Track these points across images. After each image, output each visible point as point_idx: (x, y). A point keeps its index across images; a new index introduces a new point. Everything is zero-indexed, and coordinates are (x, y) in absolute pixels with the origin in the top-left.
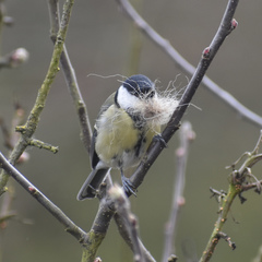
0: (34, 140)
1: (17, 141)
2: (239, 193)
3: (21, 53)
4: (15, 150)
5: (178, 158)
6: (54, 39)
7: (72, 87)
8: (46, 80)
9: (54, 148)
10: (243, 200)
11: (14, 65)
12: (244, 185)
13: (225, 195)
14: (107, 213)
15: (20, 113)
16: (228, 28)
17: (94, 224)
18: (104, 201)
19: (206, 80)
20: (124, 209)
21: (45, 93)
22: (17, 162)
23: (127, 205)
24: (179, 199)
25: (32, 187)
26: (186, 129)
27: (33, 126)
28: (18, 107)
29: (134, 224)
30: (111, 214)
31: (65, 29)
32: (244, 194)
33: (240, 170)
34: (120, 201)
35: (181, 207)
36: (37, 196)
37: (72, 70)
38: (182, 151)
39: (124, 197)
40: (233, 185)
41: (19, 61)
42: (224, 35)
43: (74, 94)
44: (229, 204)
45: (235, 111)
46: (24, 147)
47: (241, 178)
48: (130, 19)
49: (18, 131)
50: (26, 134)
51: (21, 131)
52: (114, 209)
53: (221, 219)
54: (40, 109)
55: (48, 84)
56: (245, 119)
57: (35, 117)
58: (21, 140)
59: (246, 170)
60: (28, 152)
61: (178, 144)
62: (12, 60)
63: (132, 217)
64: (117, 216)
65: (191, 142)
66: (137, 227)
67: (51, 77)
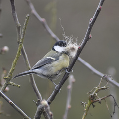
0: (11, 83)
1: (4, 83)
2: (92, 103)
3: (6, 48)
4: (3, 86)
5: (68, 89)
6: (19, 42)
7: (26, 61)
8: (16, 59)
9: (19, 86)
10: (94, 106)
11: (3, 53)
12: (94, 100)
13: (87, 104)
14: (40, 111)
15: (5, 72)
16: (88, 38)
17: (35, 116)
18: (39, 107)
19: (80, 59)
20: (47, 110)
21: (15, 64)
22: (4, 91)
23: (49, 108)
24: (69, 106)
25: (10, 101)
26: (72, 78)
27: (11, 77)
28: (4, 69)
29: (51, 115)
30: (42, 112)
31: (23, 38)
32: (94, 104)
33: (93, 94)
34: (46, 106)
35: (70, 109)
36: (12, 105)
37: (26, 55)
38: (70, 87)
39: (47, 104)
40: (90, 100)
41: (5, 51)
42: (86, 41)
43: (27, 64)
44: (88, 107)
45: (91, 70)
46: (7, 85)
47: (93, 97)
48: (49, 34)
50: (8, 80)
51: (6, 79)
52: (43, 110)
53: (85, 114)
54: (13, 70)
55: (17, 60)
56: (95, 74)
57: (11, 73)
58: (6, 82)
59: (95, 94)
60: (9, 87)
61: (68, 84)
62: (2, 51)
63: (50, 113)
64: (44, 112)
65: (73, 83)
66: (52, 117)
67: (18, 58)
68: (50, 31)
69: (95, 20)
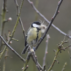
0: (13, 39)
1: (9, 39)
2: (60, 51)
3: (10, 19)
4: (9, 41)
5: (46, 43)
7: (22, 26)
8: (16, 25)
9: (17, 40)
10: (61, 52)
11: (9, 21)
12: (61, 49)
13: (57, 51)
14: (30, 55)
15: (9, 32)
16: (57, 13)
17: (27, 58)
18: (29, 52)
19: (53, 25)
20: (34, 54)
21: (16, 28)
22: (9, 44)
23: (35, 53)
24: (46, 52)
25: (12, 49)
26: (48, 36)
27: (13, 35)
28: (9, 31)
29: (36, 58)
30: (31, 55)
31: (20, 13)
32: (61, 51)
33: (60, 45)
34: (33, 52)
35: (47, 54)
36: (14, 51)
37: (22, 22)
38: (47, 41)
39: (34, 51)
40: (58, 49)
41: (10, 20)
42: (56, 14)
43: (22, 28)
44: (58, 53)
45: (59, 32)
46: (11, 40)
47: (60, 47)
48: (35, 11)
49: (9, 36)
50: (11, 37)
51: (10, 36)
52: (31, 54)
53: (56, 57)
54: (14, 31)
55: (16, 26)
56: (62, 34)
57: (13, 33)
58: (10, 38)
59: (61, 45)
61: (46, 39)
62: (8, 20)
63: (36, 56)
64: (32, 56)
65: (49, 39)
66: (37, 58)
67: (17, 24)
68: (36, 9)
69: (61, 2)
